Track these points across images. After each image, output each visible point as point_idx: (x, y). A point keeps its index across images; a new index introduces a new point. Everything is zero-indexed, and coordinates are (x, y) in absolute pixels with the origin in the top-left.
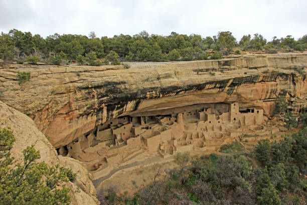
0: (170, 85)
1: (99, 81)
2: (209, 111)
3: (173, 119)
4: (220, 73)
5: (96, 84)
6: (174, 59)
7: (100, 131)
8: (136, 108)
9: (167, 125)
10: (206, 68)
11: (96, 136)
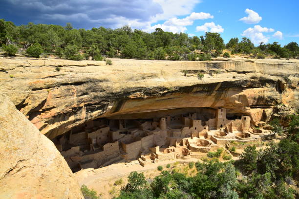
0: (155, 86)
1: (80, 77)
2: (195, 116)
3: (155, 124)
4: (208, 75)
5: (77, 80)
6: (160, 57)
7: (73, 133)
8: (116, 109)
9: (149, 131)
10: (194, 69)
11: (68, 139)
